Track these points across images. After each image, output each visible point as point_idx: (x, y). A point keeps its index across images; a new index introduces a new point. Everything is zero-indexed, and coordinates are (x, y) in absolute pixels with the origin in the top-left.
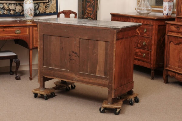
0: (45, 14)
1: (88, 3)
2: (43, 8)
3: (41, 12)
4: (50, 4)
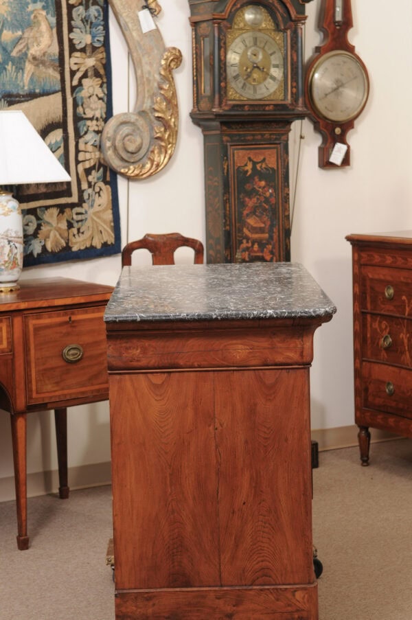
0: (66, 255)
1: (250, 198)
2: (58, 230)
3: (49, 247)
4: (86, 212)
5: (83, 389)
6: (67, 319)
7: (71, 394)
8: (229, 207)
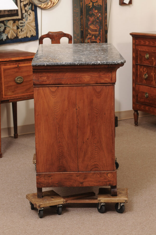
0: (16, 40)
1: (91, 17)
2: (13, 30)
3: (9, 37)
4: (24, 23)
5: (24, 94)
6: (17, 66)
7: (18, 96)
8: (83, 21)
